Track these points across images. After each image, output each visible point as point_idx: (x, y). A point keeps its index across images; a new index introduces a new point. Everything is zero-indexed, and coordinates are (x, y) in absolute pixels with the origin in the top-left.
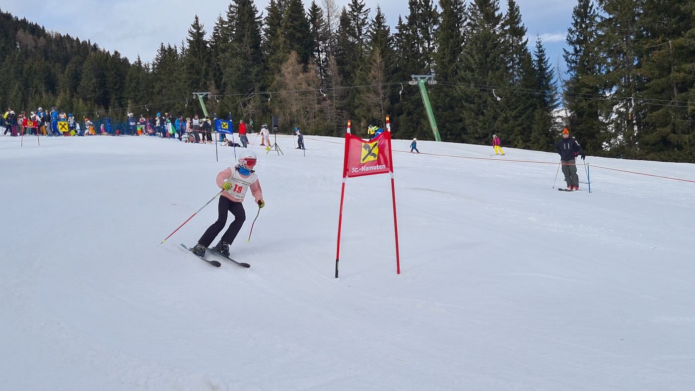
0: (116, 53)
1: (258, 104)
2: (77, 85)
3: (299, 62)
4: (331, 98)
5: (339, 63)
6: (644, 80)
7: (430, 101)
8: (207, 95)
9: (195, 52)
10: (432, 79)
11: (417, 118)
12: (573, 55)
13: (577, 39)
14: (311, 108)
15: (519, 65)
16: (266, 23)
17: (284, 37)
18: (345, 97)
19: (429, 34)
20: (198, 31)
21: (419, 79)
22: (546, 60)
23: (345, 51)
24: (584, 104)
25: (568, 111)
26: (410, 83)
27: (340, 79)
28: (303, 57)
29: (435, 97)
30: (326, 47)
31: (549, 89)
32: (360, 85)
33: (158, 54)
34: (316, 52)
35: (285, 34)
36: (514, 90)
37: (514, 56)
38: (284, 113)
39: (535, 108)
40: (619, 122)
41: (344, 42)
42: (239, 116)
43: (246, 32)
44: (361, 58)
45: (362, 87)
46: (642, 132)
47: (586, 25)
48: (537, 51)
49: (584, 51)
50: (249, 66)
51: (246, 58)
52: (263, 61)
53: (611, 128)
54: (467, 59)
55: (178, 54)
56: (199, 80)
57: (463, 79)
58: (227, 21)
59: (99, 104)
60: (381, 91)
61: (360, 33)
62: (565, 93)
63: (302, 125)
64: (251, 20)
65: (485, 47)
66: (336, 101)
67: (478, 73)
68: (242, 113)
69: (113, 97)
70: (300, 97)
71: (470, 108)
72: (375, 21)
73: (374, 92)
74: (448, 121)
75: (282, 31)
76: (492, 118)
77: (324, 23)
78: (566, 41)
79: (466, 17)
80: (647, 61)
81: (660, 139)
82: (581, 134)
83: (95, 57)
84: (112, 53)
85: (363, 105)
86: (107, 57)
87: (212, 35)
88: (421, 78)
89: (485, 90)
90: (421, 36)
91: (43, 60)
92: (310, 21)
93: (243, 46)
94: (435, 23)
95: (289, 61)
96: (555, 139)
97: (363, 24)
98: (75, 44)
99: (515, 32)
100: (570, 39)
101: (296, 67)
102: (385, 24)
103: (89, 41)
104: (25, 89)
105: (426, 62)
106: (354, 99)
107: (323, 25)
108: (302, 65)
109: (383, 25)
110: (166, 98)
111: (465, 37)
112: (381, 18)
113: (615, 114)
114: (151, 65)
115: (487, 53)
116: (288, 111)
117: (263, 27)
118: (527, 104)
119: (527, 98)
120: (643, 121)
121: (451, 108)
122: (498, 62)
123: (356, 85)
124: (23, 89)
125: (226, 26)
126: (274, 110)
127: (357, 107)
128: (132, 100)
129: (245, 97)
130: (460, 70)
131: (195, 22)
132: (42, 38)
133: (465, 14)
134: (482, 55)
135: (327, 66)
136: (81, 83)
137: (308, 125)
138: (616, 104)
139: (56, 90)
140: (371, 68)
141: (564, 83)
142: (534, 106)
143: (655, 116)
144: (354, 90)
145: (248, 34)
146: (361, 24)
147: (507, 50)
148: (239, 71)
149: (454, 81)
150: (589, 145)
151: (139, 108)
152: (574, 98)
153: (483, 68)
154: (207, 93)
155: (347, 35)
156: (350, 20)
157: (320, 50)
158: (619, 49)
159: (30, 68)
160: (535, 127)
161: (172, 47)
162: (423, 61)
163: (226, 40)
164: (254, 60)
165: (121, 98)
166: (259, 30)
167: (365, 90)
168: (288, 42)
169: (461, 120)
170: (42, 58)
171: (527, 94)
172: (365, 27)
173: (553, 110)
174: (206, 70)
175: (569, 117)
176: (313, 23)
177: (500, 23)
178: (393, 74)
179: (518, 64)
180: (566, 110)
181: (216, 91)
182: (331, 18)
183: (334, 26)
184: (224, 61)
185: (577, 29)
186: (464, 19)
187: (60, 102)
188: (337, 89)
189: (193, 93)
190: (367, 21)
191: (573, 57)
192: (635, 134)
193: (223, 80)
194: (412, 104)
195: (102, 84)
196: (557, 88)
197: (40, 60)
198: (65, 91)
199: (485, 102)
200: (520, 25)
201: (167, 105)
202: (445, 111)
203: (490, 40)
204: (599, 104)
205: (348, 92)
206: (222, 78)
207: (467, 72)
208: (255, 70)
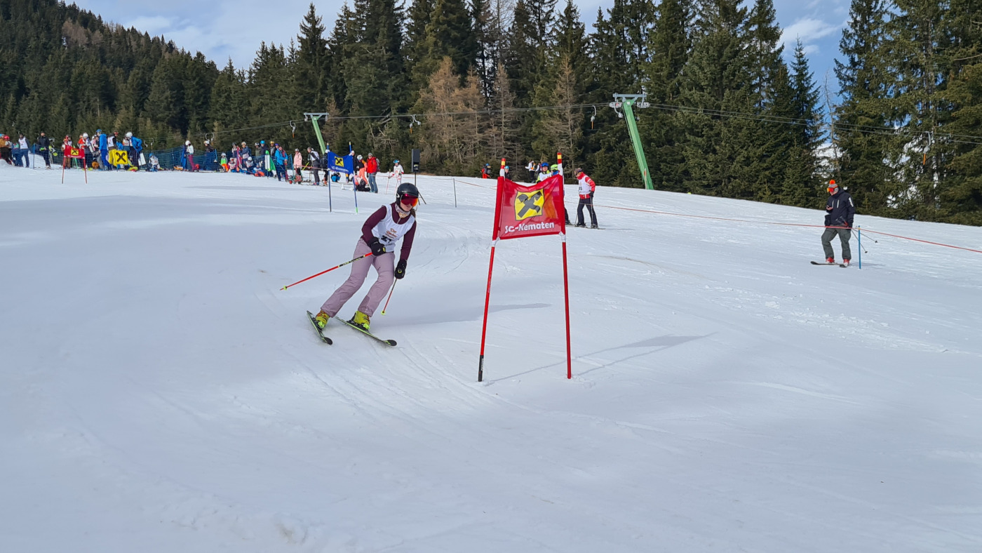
0: (199, 54)
1: (395, 130)
2: (144, 100)
3: (455, 73)
4: (498, 124)
5: (512, 74)
6: (950, 107)
7: (639, 132)
8: (324, 116)
9: (309, 55)
10: (643, 100)
11: (621, 156)
12: (849, 68)
13: (855, 46)
14: (469, 138)
15: (770, 83)
16: (409, 16)
17: (435, 37)
18: (519, 123)
19: (640, 36)
20: (314, 27)
21: (624, 100)
22: (808, 76)
23: (521, 57)
24: (861, 140)
25: (838, 150)
26: (612, 105)
27: (512, 98)
28: (461, 65)
29: (646, 127)
30: (493, 52)
31: (812, 118)
32: (540, 106)
33: (257, 57)
34: (480, 57)
35: (436, 32)
36: (761, 118)
37: (763, 69)
38: (431, 145)
39: (791, 145)
40: (911, 167)
41: (520, 45)
42: (369, 147)
43: (381, 29)
44: (542, 68)
45: (541, 110)
46: (944, 182)
47: (870, 25)
48: (796, 62)
49: (865, 64)
50: (385, 77)
51: (379, 66)
52: (404, 70)
53: (901, 176)
54: (694, 73)
55: (285, 57)
56: (313, 95)
57: (687, 101)
58: (354, 11)
59: (174, 127)
60: (569, 116)
61: (543, 32)
62: (835, 124)
63: (456, 162)
64: (389, 10)
65: (721, 55)
66: (506, 129)
67: (709, 93)
68: (373, 144)
69: (194, 117)
70: (455, 123)
71: (696, 142)
72: (564, 15)
73: (560, 116)
74: (665, 161)
75: (432, 27)
76: (728, 158)
77: (491, 18)
78: (839, 48)
79: (695, 12)
80: (954, 79)
81: (969, 193)
82: (855, 184)
83: (170, 60)
84: (194, 55)
85: (543, 135)
86: (186, 60)
87: (333, 32)
88: (627, 98)
89: (719, 117)
90: (628, 38)
91: (99, 62)
92: (471, 14)
93: (376, 49)
94: (650, 21)
95: (441, 70)
96: (817, 189)
97: (548, 19)
98: (143, 41)
99: (765, 36)
100: (846, 45)
101: (451, 79)
102: (579, 21)
103: (163, 37)
104: (73, 103)
105: (635, 76)
106: (532, 126)
107: (491, 20)
108: (459, 76)
109: (575, 21)
110: (268, 119)
111: (693, 41)
112: (572, 11)
113: (906, 156)
114: (247, 73)
115: (723, 64)
116: (437, 142)
117: (406, 21)
118: (780, 139)
119: (780, 131)
120: (948, 166)
121: (670, 142)
122: (739, 78)
123: (535, 106)
124: (70, 103)
125: (353, 19)
126: (418, 139)
127: (536, 137)
128: (220, 122)
129: (378, 121)
130: (684, 88)
131: (310, 13)
132: (98, 32)
133: (693, 7)
134: (716, 68)
135: (494, 78)
136: (149, 97)
137: (465, 161)
138: (910, 140)
139: (115, 106)
140: (556, 82)
141: (834, 109)
142: (789, 142)
143: (964, 159)
144: (531, 114)
145: (383, 30)
146: (544, 20)
147: (753, 60)
148: (370, 83)
149: (675, 104)
150: (866, 199)
151: (230, 134)
152: (848, 131)
153: (717, 86)
154: (324, 114)
155: (524, 34)
156: (529, 13)
157: (485, 55)
158: (915, 62)
159: (81, 74)
160: (789, 171)
161: (278, 48)
162: (630, 74)
163: (352, 40)
164: (391, 69)
165: (205, 118)
166: (399, 25)
167: (546, 114)
168: (440, 44)
169: (683, 160)
170: (97, 60)
171: (779, 124)
172: (550, 24)
173: (816, 147)
174: (324, 81)
175: (841, 158)
176: (476, 17)
177: (743, 21)
178: (587, 92)
179: (768, 80)
180: (835, 148)
181: (337, 112)
182: (502, 10)
183: (506, 22)
184: (349, 69)
185: (856, 31)
186: (691, 14)
187: (120, 123)
188: (507, 112)
189: (305, 114)
190: (553, 15)
191: (849, 72)
192: (935, 186)
193: (347, 96)
194: (614, 135)
195: (179, 99)
196: (823, 116)
197: (94, 64)
198: (127, 108)
199: (718, 134)
200: (773, 25)
201: (269, 129)
202: (661, 147)
203: (727, 45)
204: (883, 141)
205: (523, 117)
206: (346, 93)
207: (694, 91)
208: (392, 83)
